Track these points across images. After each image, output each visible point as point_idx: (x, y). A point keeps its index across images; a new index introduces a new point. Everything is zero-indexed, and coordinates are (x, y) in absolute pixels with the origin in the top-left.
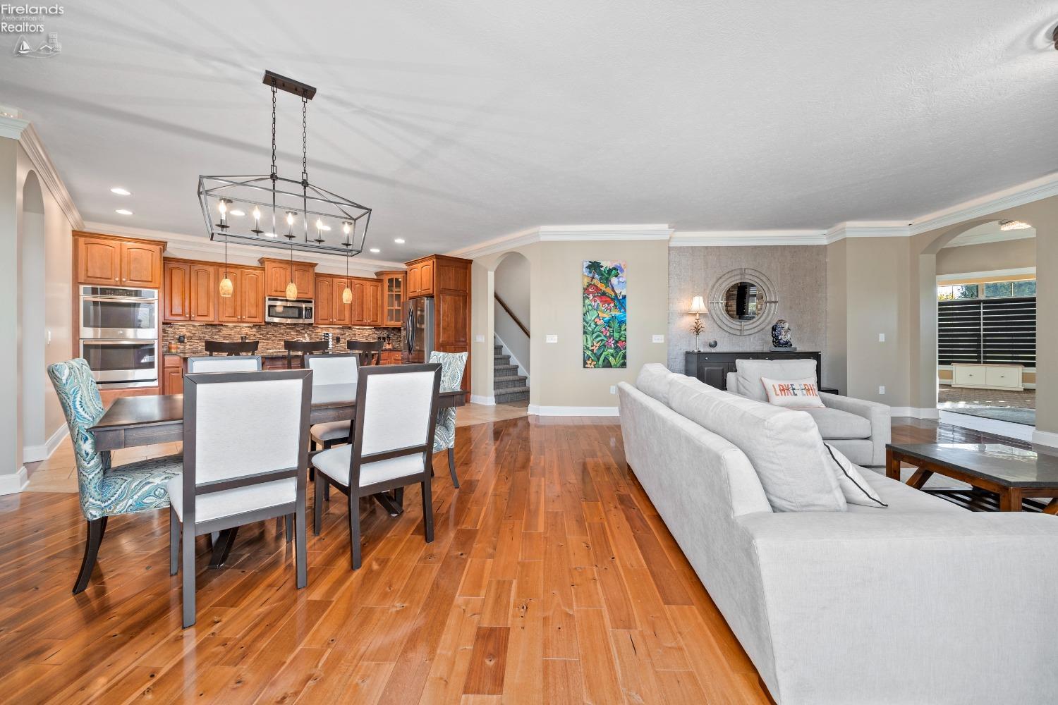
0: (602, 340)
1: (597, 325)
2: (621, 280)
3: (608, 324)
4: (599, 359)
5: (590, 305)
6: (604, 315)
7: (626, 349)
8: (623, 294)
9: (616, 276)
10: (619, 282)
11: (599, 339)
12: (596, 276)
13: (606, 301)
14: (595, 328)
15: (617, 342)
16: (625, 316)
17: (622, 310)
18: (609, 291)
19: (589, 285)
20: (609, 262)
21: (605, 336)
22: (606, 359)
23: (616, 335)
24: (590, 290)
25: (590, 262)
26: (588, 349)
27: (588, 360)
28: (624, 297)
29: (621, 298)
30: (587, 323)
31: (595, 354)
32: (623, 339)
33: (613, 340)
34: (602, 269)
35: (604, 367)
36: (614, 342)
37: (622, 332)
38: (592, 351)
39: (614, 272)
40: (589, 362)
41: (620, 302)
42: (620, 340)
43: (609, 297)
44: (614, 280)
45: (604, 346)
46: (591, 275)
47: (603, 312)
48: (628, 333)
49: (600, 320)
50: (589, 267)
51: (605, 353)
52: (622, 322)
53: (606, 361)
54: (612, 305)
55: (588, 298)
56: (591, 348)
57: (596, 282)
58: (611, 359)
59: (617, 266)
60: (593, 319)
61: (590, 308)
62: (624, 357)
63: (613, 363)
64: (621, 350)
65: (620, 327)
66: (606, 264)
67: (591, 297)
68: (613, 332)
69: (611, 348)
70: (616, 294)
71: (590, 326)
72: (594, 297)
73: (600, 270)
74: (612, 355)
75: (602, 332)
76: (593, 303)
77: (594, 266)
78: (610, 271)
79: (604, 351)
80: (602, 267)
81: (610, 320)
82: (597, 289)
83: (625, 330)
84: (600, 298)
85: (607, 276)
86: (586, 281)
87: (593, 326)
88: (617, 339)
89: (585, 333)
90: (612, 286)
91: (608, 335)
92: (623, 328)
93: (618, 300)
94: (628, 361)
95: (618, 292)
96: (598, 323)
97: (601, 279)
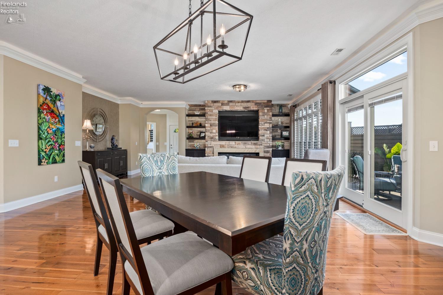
0: (51, 145)
1: (48, 133)
2: (62, 103)
3: (55, 133)
4: (49, 158)
5: (44, 118)
6: (53, 126)
7: (64, 150)
8: (63, 113)
9: (59, 101)
10: (61, 105)
11: (50, 143)
12: (48, 97)
13: (54, 117)
14: (47, 135)
15: (60, 146)
16: (64, 129)
17: (63, 124)
18: (55, 109)
19: (44, 103)
20: (55, 90)
21: (53, 141)
22: (54, 157)
23: (59, 141)
24: (44, 107)
25: (45, 86)
26: (43, 150)
27: (43, 159)
28: (64, 116)
29: (62, 116)
30: (42, 131)
31: (47, 155)
32: (63, 143)
33: (58, 144)
34: (52, 93)
35: (52, 163)
36: (58, 146)
37: (63, 139)
38: (45, 152)
39: (58, 97)
40: (43, 161)
41: (61, 119)
42: (61, 144)
43: (56, 114)
44: (58, 103)
45: (53, 148)
46: (45, 96)
47: (52, 124)
48: (66, 140)
49: (50, 130)
50: (43, 90)
51: (53, 153)
52: (63, 132)
53: (54, 159)
54: (57, 120)
55: (43, 113)
56: (44, 150)
57: (48, 101)
58: (57, 157)
59: (61, 94)
60: (46, 129)
61: (44, 120)
62: (64, 156)
63: (57, 161)
64: (62, 151)
65: (62, 136)
66: (54, 91)
67: (45, 113)
68: (58, 139)
69: (57, 150)
70: (59, 112)
71: (44, 134)
72: (47, 112)
73: (51, 94)
74: (57, 155)
75: (51, 139)
76: (46, 117)
77: (47, 90)
78: (56, 96)
79: (52, 152)
80: (52, 92)
81: (56, 130)
82: (49, 107)
83: (64, 138)
84: (51, 114)
85: (54, 99)
86: (42, 100)
87: (46, 134)
88: (60, 144)
89: (40, 138)
90: (57, 106)
91: (55, 140)
92: (63, 137)
93: (61, 117)
94: (66, 158)
95: (60, 111)
96: (49, 132)
97: (51, 100)
